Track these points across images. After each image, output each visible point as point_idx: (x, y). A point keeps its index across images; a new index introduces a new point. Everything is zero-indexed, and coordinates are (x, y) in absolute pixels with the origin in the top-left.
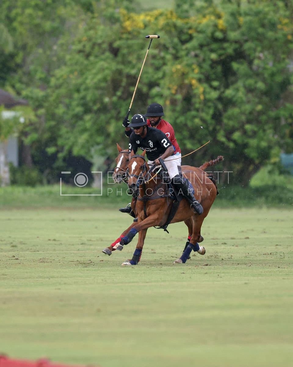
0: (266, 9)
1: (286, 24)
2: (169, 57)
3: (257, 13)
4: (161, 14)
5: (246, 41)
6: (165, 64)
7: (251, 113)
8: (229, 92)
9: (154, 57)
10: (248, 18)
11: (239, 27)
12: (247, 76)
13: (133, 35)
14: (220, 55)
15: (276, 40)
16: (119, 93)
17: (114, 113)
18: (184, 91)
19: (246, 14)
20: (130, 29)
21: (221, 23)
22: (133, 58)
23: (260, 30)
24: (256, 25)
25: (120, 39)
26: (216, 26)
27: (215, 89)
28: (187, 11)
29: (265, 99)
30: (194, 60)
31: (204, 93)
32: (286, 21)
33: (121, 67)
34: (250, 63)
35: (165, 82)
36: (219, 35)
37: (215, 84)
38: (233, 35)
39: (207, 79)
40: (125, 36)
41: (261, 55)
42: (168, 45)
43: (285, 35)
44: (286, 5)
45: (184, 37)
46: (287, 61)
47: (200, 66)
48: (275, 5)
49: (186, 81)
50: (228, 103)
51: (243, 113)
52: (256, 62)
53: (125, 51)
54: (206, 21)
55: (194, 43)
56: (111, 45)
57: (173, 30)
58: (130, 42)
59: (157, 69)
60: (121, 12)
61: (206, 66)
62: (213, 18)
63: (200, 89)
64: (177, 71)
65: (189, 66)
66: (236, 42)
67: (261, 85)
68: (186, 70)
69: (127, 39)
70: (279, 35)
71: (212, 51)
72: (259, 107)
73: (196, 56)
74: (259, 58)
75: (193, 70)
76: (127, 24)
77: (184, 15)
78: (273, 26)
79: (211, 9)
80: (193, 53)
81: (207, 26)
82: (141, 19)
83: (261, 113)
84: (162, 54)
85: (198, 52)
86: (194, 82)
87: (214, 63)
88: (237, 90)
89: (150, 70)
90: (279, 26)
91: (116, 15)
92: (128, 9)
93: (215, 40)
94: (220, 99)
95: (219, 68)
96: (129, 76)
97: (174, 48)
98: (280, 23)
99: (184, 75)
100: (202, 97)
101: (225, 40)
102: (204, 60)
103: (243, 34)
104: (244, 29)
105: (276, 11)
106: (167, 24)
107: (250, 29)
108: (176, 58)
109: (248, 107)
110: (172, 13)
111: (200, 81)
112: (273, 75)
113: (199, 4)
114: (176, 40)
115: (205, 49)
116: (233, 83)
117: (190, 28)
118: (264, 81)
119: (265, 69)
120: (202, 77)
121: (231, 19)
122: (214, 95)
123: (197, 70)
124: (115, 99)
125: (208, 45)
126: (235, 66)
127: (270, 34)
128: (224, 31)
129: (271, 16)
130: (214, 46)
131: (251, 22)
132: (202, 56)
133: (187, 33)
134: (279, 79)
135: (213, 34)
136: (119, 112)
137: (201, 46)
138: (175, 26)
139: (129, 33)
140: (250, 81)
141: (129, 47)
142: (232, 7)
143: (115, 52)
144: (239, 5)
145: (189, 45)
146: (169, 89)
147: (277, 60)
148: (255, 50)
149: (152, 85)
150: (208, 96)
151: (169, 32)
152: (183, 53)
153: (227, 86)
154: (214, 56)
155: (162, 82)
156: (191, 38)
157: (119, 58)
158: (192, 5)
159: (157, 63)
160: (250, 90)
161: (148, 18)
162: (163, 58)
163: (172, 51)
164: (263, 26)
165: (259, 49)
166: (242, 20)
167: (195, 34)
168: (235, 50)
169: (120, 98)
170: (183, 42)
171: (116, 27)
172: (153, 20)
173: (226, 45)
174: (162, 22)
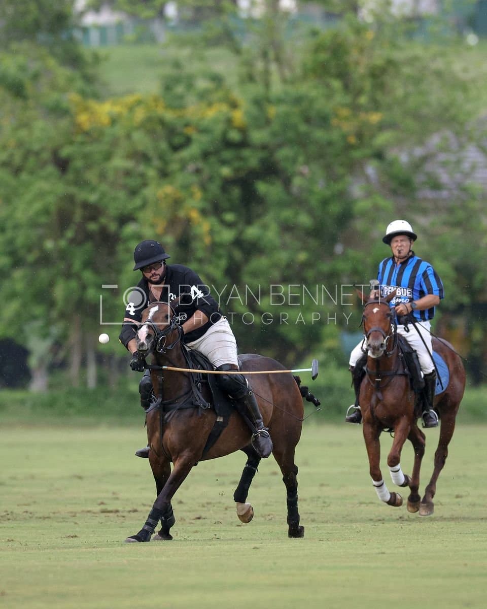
0: (313, 93)
1: (347, 119)
2: (151, 173)
3: (298, 100)
4: (139, 103)
5: (280, 146)
6: (145, 185)
7: (289, 266)
8: (252, 232)
9: (128, 173)
10: (282, 109)
11: (268, 122)
12: (282, 205)
13: (92, 136)
14: (237, 170)
15: (330, 144)
16: (70, 234)
17: (62, 266)
18: (179, 230)
19: (280, 101)
20: (87, 126)
21: (239, 116)
22: (91, 176)
23: (303, 128)
24: (296, 119)
25: (71, 143)
26: (229, 121)
27: (230, 225)
28: (181, 97)
29: (313, 243)
30: (195, 179)
31: (212, 232)
32: (345, 112)
33: (72, 190)
34: (287, 182)
35: (147, 215)
36: (234, 136)
37: (229, 217)
38: (258, 136)
39: (215, 209)
40: (79, 138)
41: (305, 170)
42: (151, 153)
43: (344, 137)
44: (346, 87)
45: (177, 140)
46: (349, 179)
47: (204, 188)
48: (328, 86)
49: (182, 214)
50: (251, 249)
51: (275, 265)
52: (297, 182)
53: (78, 163)
54: (213, 113)
55: (193, 150)
56: (55, 153)
57: (159, 128)
58: (88, 148)
59: (133, 193)
60: (72, 98)
61: (214, 188)
62: (224, 108)
63: (204, 227)
64: (167, 196)
65: (186, 187)
66: (264, 147)
67: (304, 220)
68: (182, 194)
69: (83, 143)
70: (335, 136)
71: (224, 162)
72: (302, 256)
73: (198, 171)
74: (302, 174)
75: (191, 195)
76: (83, 118)
77: (177, 104)
78: (324, 121)
79: (220, 94)
80: (191, 167)
81: (215, 121)
82: (105, 110)
83: (306, 265)
84: (142, 168)
85: (200, 164)
86: (195, 215)
87: (227, 184)
88: (265, 227)
89: (122, 195)
90: (334, 122)
91: (65, 105)
92: (83, 94)
93: (228, 144)
94: (238, 243)
95: (236, 192)
96: (86, 205)
97: (162, 157)
98: (337, 116)
99: (177, 203)
100: (207, 240)
101: (244, 144)
102: (211, 179)
103: (274, 134)
104: (275, 126)
105: (329, 96)
106: (149, 119)
107: (286, 126)
108: (164, 174)
109: (283, 256)
110: (156, 100)
111: (204, 212)
112: (325, 202)
113: (202, 84)
114: (164, 145)
115: (213, 159)
116: (259, 216)
117: (187, 125)
118: (311, 212)
119: (311, 192)
120: (207, 206)
121: (254, 110)
122: (227, 235)
123: (198, 194)
124: (63, 243)
125: (216, 152)
126: (262, 187)
127: (319, 134)
128: (243, 130)
129: (322, 105)
130: (227, 154)
131: (287, 115)
132: (207, 172)
133: (181, 134)
134: (335, 208)
135: (224, 134)
136: (70, 266)
137: (205, 155)
138: (162, 122)
139: (87, 133)
140: (287, 214)
141: (86, 157)
142: (256, 89)
143: (63, 165)
144: (267, 85)
145: (185, 154)
146: (153, 226)
147: (332, 177)
148: (294, 161)
149: (124, 219)
150: (218, 239)
151: (151, 132)
152: (174, 167)
153: (249, 222)
154: (226, 171)
155: (141, 215)
156: (188, 141)
157: (70, 176)
158: (190, 86)
159: (133, 182)
160: (287, 228)
161: (117, 109)
162: (142, 175)
163: (156, 163)
164: (307, 120)
165: (301, 159)
166: (272, 111)
167: (195, 135)
168: (263, 161)
169: (72, 241)
170: (176, 148)
171: (64, 123)
172: (125, 112)
173: (246, 153)
174: (140, 115)
